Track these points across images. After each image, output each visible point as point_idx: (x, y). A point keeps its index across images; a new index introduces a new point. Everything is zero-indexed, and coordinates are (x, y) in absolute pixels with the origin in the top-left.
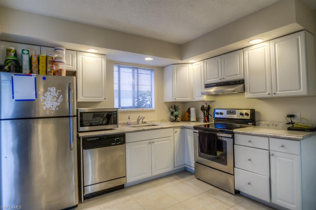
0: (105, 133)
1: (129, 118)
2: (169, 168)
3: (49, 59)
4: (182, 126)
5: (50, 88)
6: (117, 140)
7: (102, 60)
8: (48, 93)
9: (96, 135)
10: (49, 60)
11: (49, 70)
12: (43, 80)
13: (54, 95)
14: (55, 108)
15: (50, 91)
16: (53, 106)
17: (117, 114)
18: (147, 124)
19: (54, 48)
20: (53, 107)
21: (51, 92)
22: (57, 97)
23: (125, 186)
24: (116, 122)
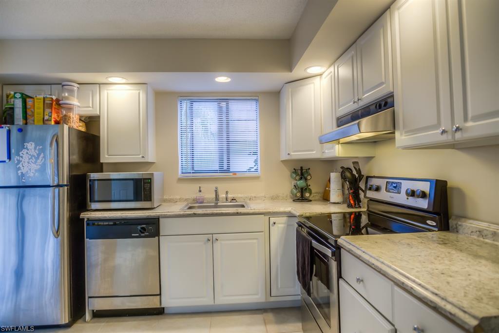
0: (121, 215)
1: (200, 191)
2: (257, 297)
3: (47, 102)
4: (290, 212)
5: (27, 144)
6: (142, 228)
7: (139, 93)
8: (25, 151)
9: (105, 217)
10: (47, 104)
11: (46, 117)
12: (17, 130)
13: (32, 154)
14: (33, 172)
15: (27, 148)
16: (30, 169)
17: (150, 183)
18: (237, 202)
19: (61, 84)
20: (30, 171)
21: (28, 150)
22: (36, 156)
23: (166, 311)
24: (149, 197)
